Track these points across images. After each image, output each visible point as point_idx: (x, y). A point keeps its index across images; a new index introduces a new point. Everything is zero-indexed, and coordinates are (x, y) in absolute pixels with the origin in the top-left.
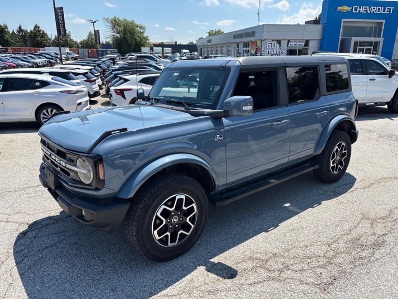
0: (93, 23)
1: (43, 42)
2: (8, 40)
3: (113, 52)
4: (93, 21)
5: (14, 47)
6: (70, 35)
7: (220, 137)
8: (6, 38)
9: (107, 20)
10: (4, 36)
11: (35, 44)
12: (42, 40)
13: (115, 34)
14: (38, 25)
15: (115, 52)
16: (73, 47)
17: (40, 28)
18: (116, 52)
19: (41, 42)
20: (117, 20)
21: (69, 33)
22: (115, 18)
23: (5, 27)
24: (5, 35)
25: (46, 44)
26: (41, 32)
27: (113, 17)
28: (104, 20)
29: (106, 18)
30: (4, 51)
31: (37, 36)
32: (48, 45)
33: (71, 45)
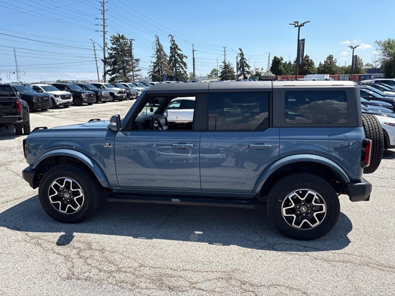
0: (354, 48)
1: (309, 70)
2: (281, 70)
3: (378, 76)
4: (353, 47)
5: (287, 75)
6: (336, 63)
7: (109, 145)
8: (280, 68)
9: (379, 43)
10: (279, 67)
11: (302, 73)
12: (309, 68)
13: (386, 58)
14: (308, 55)
15: (380, 76)
16: (337, 73)
17: (309, 58)
18: (382, 76)
19: (307, 71)
20: (391, 42)
21: (335, 60)
22: (389, 40)
23: (281, 59)
24: (279, 65)
25: (311, 72)
26: (309, 62)
27: (387, 39)
28: (376, 44)
29: (378, 41)
30: (274, 79)
31: (305, 65)
32: (313, 72)
33: (334, 71)
